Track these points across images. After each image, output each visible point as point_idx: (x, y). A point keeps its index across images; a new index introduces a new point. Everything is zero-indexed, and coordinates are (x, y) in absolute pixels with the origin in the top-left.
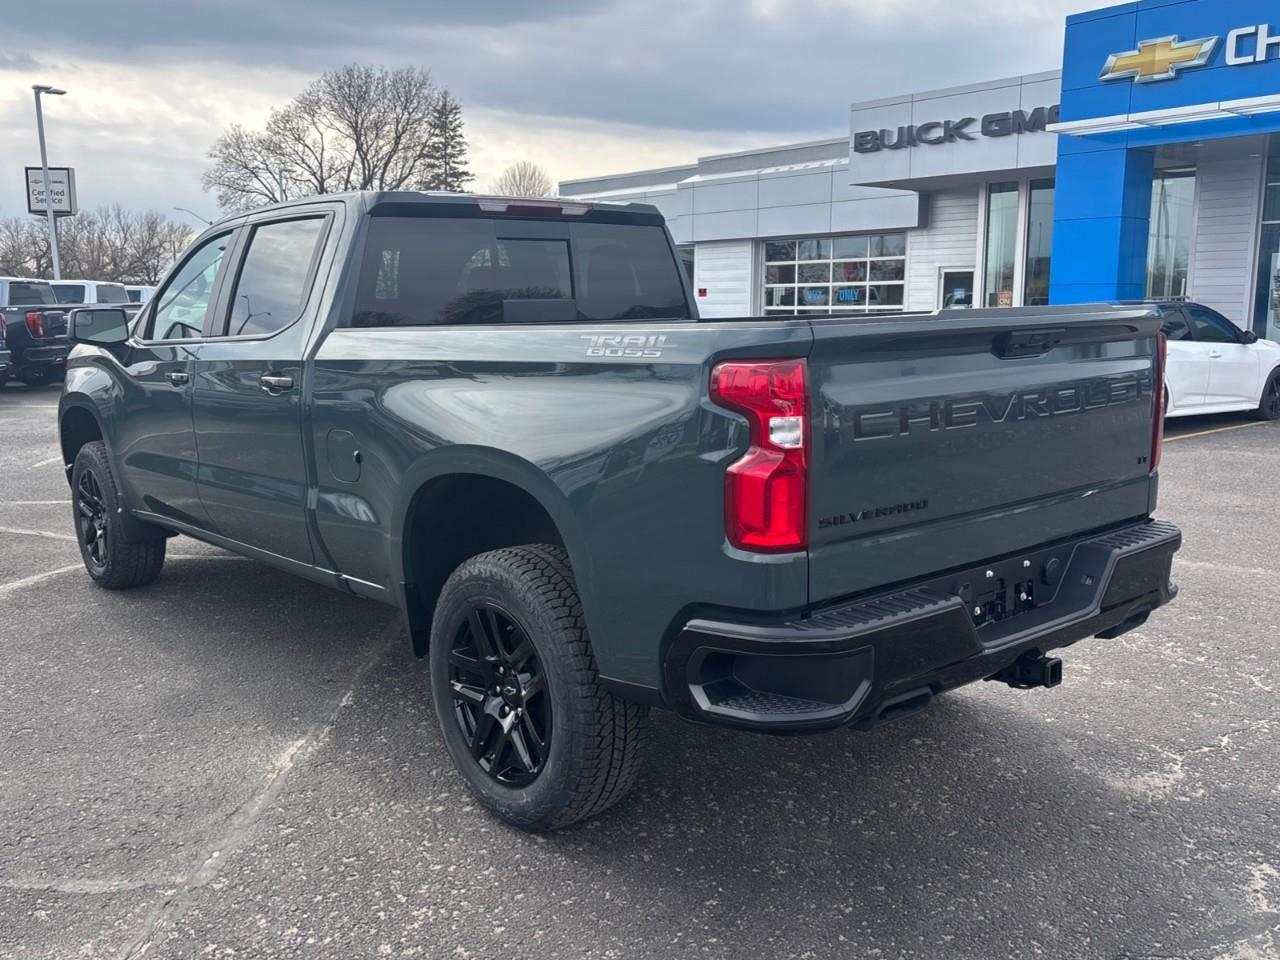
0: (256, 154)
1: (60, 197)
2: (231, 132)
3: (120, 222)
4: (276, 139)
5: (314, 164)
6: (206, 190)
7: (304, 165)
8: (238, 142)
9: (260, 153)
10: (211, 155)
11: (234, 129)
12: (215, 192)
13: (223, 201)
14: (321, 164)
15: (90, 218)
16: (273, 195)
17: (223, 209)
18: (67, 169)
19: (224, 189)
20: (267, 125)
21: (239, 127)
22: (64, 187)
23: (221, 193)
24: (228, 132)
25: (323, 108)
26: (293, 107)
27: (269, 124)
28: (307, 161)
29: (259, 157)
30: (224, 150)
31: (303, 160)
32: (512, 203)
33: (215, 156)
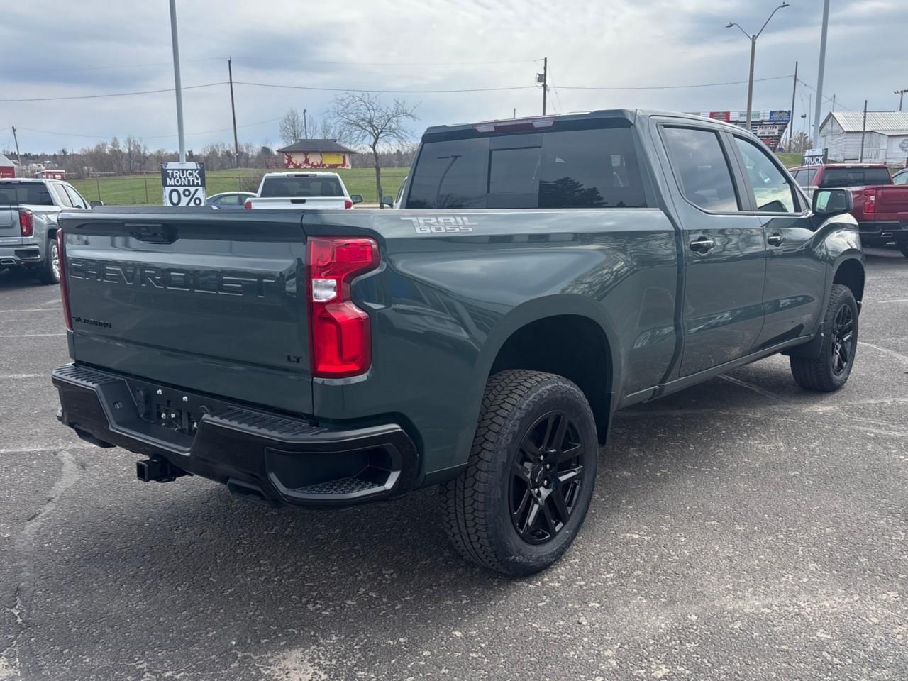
32: (498, 125)
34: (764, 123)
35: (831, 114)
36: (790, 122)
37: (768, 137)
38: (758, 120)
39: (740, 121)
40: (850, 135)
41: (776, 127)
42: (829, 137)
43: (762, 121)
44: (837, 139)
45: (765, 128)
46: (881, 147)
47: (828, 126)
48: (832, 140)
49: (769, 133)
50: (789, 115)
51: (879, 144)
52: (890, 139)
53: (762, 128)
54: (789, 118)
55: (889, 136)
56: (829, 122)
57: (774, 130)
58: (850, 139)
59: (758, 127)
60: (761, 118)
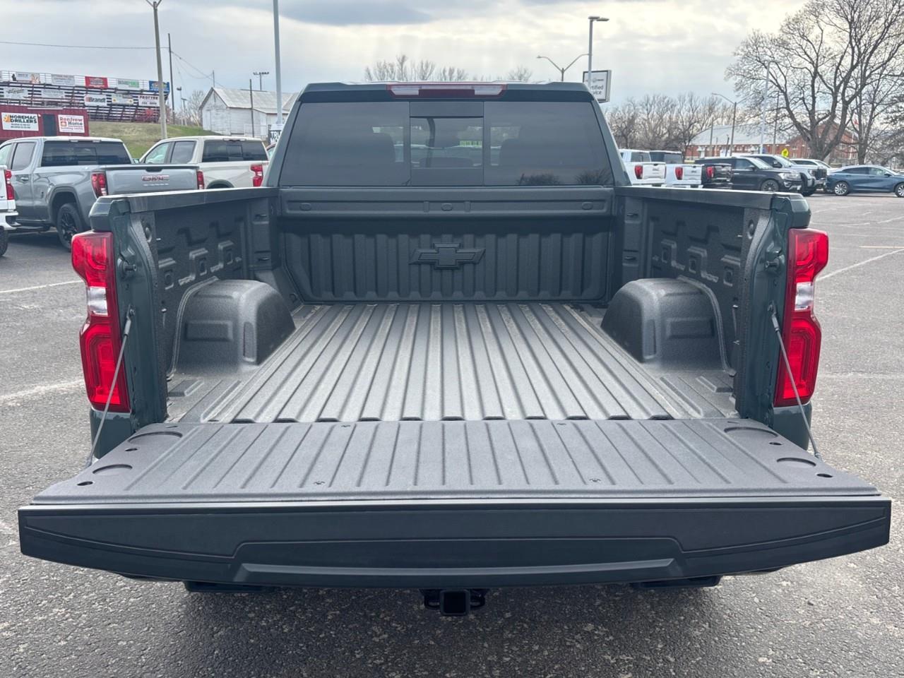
0: (767, 50)
1: (600, 90)
2: (752, 35)
3: (691, 105)
4: (785, 38)
5: (813, 55)
6: (726, 79)
7: (806, 57)
8: (757, 42)
9: (769, 49)
10: (735, 54)
11: (754, 33)
12: (734, 80)
13: (738, 87)
14: (817, 54)
15: (673, 103)
16: (776, 80)
17: (736, 94)
18: (607, 71)
19: (739, 78)
20: (780, 27)
21: (758, 31)
22: (603, 83)
23: (736, 81)
24: (749, 35)
25: (827, 10)
26: (802, 11)
27: (782, 26)
28: (808, 53)
29: (769, 53)
30: (745, 49)
31: (806, 53)
33: (738, 54)
34: (144, 93)
35: (212, 90)
36: (170, 93)
37: (149, 107)
38: (138, 89)
39: (119, 88)
40: (232, 110)
41: (157, 98)
42: (214, 111)
43: (142, 91)
44: (221, 113)
45: (147, 98)
46: (262, 124)
47: (211, 101)
48: (217, 114)
49: (151, 103)
50: (168, 86)
51: (259, 121)
52: (269, 116)
53: (143, 97)
54: (169, 89)
55: (268, 114)
56: (212, 96)
57: (155, 101)
58: (234, 114)
59: (139, 96)
60: (141, 88)
